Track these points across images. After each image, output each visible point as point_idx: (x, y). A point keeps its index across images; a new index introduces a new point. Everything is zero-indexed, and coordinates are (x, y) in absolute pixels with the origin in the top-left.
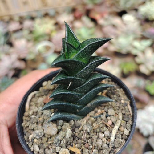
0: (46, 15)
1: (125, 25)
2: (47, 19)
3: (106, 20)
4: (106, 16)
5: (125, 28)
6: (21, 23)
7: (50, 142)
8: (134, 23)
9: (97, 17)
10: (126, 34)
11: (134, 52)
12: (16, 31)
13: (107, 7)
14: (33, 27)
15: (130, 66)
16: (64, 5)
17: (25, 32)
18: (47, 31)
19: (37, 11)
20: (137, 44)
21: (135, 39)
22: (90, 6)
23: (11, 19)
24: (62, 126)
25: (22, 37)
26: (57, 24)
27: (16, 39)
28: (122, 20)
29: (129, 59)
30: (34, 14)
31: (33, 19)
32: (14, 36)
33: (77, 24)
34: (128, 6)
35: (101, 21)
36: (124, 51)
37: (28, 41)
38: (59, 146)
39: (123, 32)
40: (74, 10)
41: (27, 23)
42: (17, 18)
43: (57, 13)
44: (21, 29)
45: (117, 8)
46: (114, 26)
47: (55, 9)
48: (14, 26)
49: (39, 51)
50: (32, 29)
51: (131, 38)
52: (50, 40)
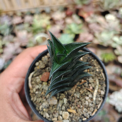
0: (43, 12)
1: (108, 23)
2: (44, 16)
3: (92, 18)
4: (92, 15)
5: (107, 26)
6: (23, 18)
7: (54, 109)
8: (115, 21)
9: (85, 15)
10: (108, 31)
11: (114, 45)
12: (18, 24)
13: (93, 7)
14: (32, 21)
15: (110, 57)
16: (58, 4)
17: (26, 26)
18: (44, 25)
19: (36, 8)
20: (116, 39)
21: (115, 35)
22: (80, 6)
23: (15, 14)
24: (59, 97)
25: (23, 29)
26: (51, 20)
27: (18, 30)
28: (105, 19)
29: (109, 51)
30: (33, 11)
31: (32, 14)
32: (17, 28)
33: (69, 21)
34: (111, 7)
35: (88, 19)
36: (105, 45)
37: (29, 32)
38: (61, 110)
39: (105, 29)
40: (65, 9)
41: (28, 18)
42: (19, 14)
43: (52, 11)
44: (23, 23)
45: (102, 9)
46: (98, 23)
47: (50, 7)
48: (17, 20)
49: (37, 41)
50: (31, 23)
51: (112, 34)
52: (46, 33)
